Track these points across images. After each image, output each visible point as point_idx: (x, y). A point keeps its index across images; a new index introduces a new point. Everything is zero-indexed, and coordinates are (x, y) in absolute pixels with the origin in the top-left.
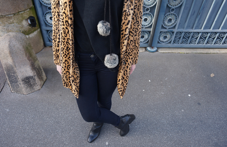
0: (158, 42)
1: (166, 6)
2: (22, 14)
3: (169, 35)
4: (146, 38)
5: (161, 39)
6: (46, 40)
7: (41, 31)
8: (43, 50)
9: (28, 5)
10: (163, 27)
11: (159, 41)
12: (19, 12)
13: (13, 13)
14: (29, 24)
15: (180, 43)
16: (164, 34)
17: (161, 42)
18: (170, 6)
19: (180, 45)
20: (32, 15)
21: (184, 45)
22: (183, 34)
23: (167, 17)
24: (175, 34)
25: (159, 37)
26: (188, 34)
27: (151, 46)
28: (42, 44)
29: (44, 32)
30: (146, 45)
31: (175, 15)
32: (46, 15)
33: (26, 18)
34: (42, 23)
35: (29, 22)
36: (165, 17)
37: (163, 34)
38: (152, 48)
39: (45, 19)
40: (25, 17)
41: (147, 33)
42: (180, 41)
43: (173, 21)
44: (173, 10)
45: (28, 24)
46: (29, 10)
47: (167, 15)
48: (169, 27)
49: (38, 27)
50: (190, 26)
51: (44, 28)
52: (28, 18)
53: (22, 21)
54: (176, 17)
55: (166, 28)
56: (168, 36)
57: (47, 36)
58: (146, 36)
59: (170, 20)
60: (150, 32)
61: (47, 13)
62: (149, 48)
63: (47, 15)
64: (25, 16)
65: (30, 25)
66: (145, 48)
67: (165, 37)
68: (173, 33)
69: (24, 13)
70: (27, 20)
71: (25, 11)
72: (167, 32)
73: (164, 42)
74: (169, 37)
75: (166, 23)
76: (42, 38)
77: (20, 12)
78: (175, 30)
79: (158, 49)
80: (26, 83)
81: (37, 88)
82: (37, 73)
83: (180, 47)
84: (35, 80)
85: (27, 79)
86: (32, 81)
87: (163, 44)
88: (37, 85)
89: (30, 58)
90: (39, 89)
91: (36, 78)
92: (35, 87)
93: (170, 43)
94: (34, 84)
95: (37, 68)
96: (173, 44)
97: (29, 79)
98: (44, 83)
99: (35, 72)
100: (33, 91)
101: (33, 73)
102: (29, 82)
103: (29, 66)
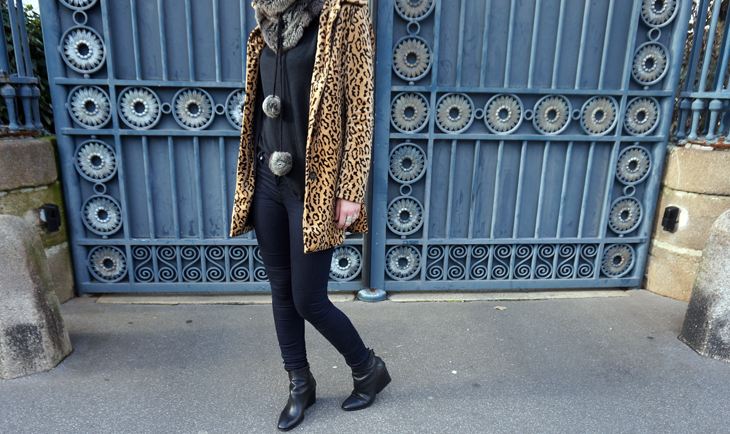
0: (387, 277)
1: (386, 178)
2: (27, 194)
3: (412, 255)
4: (353, 266)
5: (394, 266)
6: (82, 274)
7: (71, 250)
8: (71, 303)
9: (46, 174)
11: (390, 274)
12: (20, 188)
13: (7, 187)
14: (41, 221)
15: (445, 278)
16: (398, 251)
17: (394, 277)
18: (398, 180)
19: (445, 283)
20: (52, 202)
21: (457, 283)
22: (447, 252)
23: (395, 206)
24: (425, 249)
25: (387, 262)
26: (461, 251)
27: (369, 286)
28: (70, 285)
29: (80, 252)
30: (355, 286)
31: (415, 202)
32: (88, 205)
33: (36, 206)
34: (77, 225)
35: (43, 218)
36: (390, 208)
37: (394, 254)
38: (373, 290)
39: (86, 215)
40: (34, 203)
41: (353, 250)
42: (445, 272)
43: (413, 219)
44: (406, 189)
45: (38, 222)
46: (45, 188)
47: (396, 202)
48: (407, 233)
49: (65, 237)
50: (459, 231)
51: (80, 239)
52: (42, 207)
53: (25, 211)
54: (418, 206)
55: (399, 237)
56: (411, 258)
57: (87, 263)
58: (353, 260)
59: (405, 215)
60: (359, 247)
61: (91, 201)
62: (363, 293)
63: (91, 205)
64: (34, 199)
65: (43, 225)
66: (355, 293)
67: (403, 262)
68: (420, 247)
69: (34, 192)
70: (37, 211)
71: (37, 189)
72: (404, 246)
73: (402, 276)
74: (413, 260)
75: (397, 221)
76: (70, 269)
77: (25, 187)
78: (425, 241)
79: (389, 294)
80: (15, 345)
81: (43, 362)
82: (48, 322)
83: (447, 288)
84: (41, 340)
85: (18, 332)
86: (31, 338)
87: (401, 280)
88: (45, 357)
89: (38, 277)
90: (47, 368)
91: (44, 332)
92: (36, 360)
93: (418, 277)
94: (37, 351)
95: (50, 311)
96: (427, 279)
97: (24, 331)
98: (64, 358)
99: (43, 316)
100: (29, 372)
101: (37, 317)
102: (23, 341)
103: (29, 295)
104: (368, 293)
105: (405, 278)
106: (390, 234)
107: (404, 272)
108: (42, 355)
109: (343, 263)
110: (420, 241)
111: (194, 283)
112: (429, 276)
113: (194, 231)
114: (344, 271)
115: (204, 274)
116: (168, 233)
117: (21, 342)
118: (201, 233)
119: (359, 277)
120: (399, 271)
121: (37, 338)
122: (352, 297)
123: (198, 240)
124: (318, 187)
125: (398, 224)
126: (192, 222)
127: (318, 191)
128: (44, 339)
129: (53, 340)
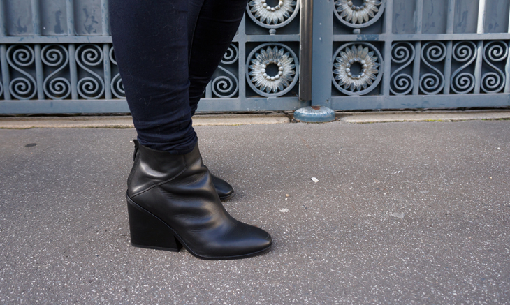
0: (336, 92)
3: (369, 58)
4: (286, 73)
5: (344, 74)
11: (338, 86)
15: (416, 91)
16: (349, 52)
17: (344, 91)
19: (416, 99)
21: (432, 98)
22: (418, 51)
24: (388, 48)
25: (334, 68)
26: (437, 51)
30: (289, 103)
37: (344, 56)
38: (316, 107)
41: (286, 51)
42: (416, 84)
43: (370, 3)
48: (362, 25)
55: (351, 30)
56: (368, 61)
58: (285, 66)
60: (295, 45)
62: (303, 112)
66: (291, 114)
67: (357, 67)
68: (380, 45)
72: (357, 44)
73: (356, 90)
74: (371, 65)
78: (387, 36)
79: (338, 116)
83: (419, 105)
87: (355, 95)
93: (378, 90)
96: (391, 94)
104: (308, 111)
105: (359, 92)
106: (339, 26)
107: (358, 83)
109: (272, 69)
110: (381, 38)
111: (59, 100)
112: (395, 90)
113: (62, 25)
114: (274, 83)
115: (74, 88)
116: (25, 30)
118: (70, 26)
119: (293, 92)
120: (350, 81)
122: (287, 119)
123: (68, 37)
125: (349, 11)
126: (58, 13)
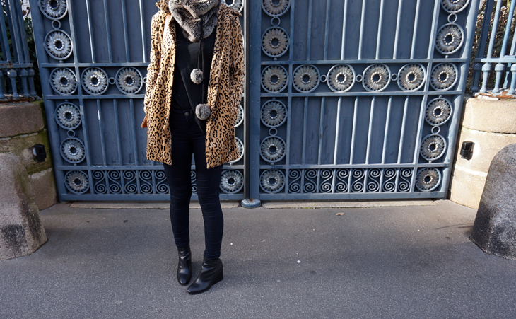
0: (261, 191)
1: (259, 124)
2: (24, 138)
3: (278, 176)
4: (238, 183)
5: (266, 183)
6: (62, 188)
7: (54, 173)
8: (54, 207)
9: (36, 125)
10: (263, 162)
11: (263, 189)
12: (19, 135)
13: (10, 134)
14: (33, 155)
15: (302, 191)
16: (268, 173)
17: (266, 191)
18: (268, 125)
19: (302, 195)
20: (41, 143)
21: (312, 195)
22: (303, 174)
23: (266, 143)
24: (287, 172)
25: (261, 181)
26: (313, 173)
27: (249, 197)
28: (53, 195)
29: (59, 174)
30: (238, 197)
31: (280, 140)
32: (64, 144)
33: (30, 146)
34: (57, 157)
35: (35, 153)
36: (262, 144)
37: (266, 175)
38: (251, 200)
39: (63, 151)
40: (28, 144)
41: (237, 173)
42: (302, 188)
43: (279, 151)
44: (273, 131)
45: (31, 156)
46: (36, 134)
47: (266, 140)
48: (274, 161)
49: (50, 165)
50: (312, 159)
51: (59, 166)
52: (34, 147)
53: (23, 149)
54: (282, 142)
55: (269, 164)
56: (278, 178)
57: (64, 181)
58: (237, 179)
59: (273, 149)
60: (242, 171)
61: (66, 141)
62: (245, 202)
63: (66, 144)
64: (29, 142)
65: (35, 158)
66: (240, 202)
67: (272, 181)
68: (284, 171)
69: (29, 137)
70: (31, 149)
71: (30, 135)
72: (272, 170)
73: (272, 191)
75: (267, 153)
76: (53, 185)
77: (22, 134)
78: (287, 167)
79: (263, 202)
80: (7, 238)
81: (26, 250)
82: (30, 223)
83: (303, 198)
84: (24, 235)
85: (10, 230)
86: (18, 234)
87: (271, 193)
88: (27, 246)
89: (23, 194)
90: (29, 253)
91: (27, 230)
92: (22, 248)
93: (283, 191)
94: (22, 242)
95: (32, 216)
96: (289, 192)
97: (13, 229)
98: (41, 246)
99: (26, 219)
100: (17, 256)
101: (22, 220)
102: (13, 235)
103: (17, 206)
104: (248, 202)
105: (274, 192)
107: (273, 187)
108: (25, 245)
109: (231, 181)
110: (283, 167)
111: (132, 194)
112: (291, 190)
113: (132, 160)
114: (232, 187)
115: (138, 189)
116: (115, 162)
117: (12, 236)
118: (136, 161)
119: (242, 191)
120: (269, 187)
121: (22, 233)
122: (237, 204)
123: (134, 167)
124: (216, 126)
125: (269, 155)
126: (130, 155)
127: (216, 129)
128: (27, 234)
129: (33, 234)
